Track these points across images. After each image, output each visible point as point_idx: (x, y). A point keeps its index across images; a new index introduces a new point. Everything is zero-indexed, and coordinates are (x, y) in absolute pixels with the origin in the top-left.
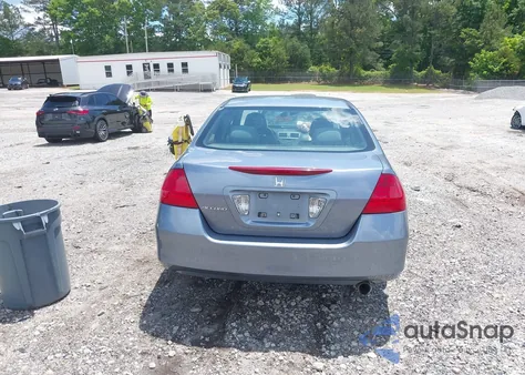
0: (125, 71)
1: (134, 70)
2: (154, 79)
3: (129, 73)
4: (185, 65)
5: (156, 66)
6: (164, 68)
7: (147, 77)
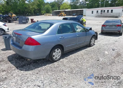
0: (96, 12)
1: (99, 12)
2: (103, 14)
3: (97, 13)
4: (112, 10)
5: (104, 11)
6: (106, 11)
7: (101, 14)
